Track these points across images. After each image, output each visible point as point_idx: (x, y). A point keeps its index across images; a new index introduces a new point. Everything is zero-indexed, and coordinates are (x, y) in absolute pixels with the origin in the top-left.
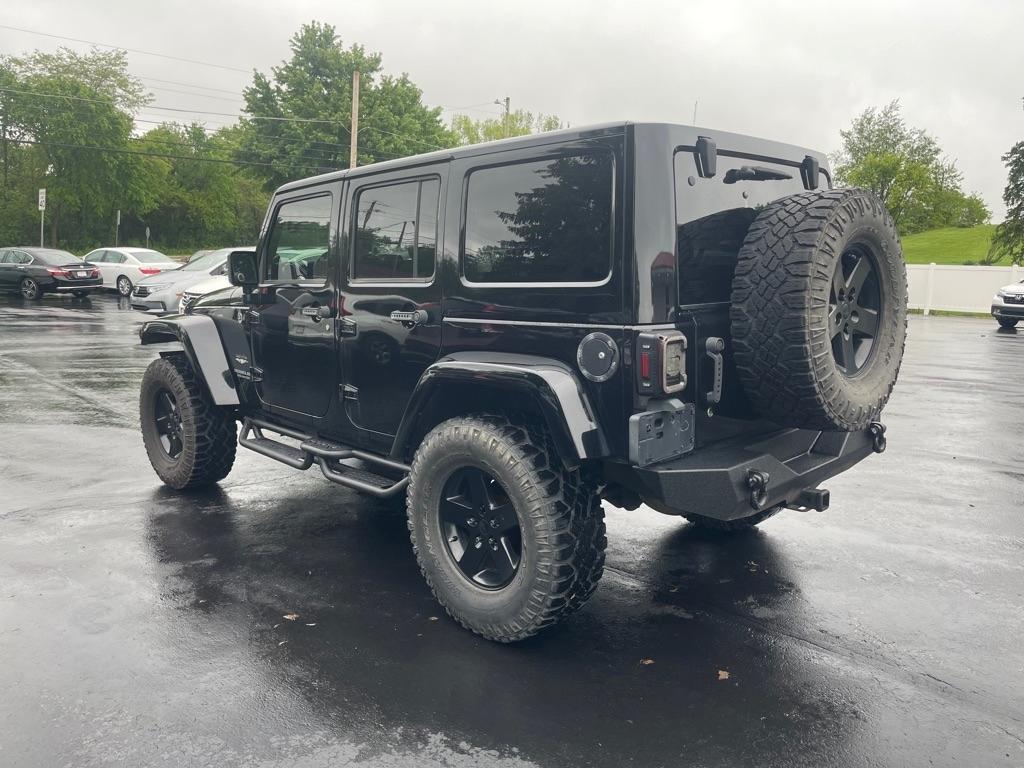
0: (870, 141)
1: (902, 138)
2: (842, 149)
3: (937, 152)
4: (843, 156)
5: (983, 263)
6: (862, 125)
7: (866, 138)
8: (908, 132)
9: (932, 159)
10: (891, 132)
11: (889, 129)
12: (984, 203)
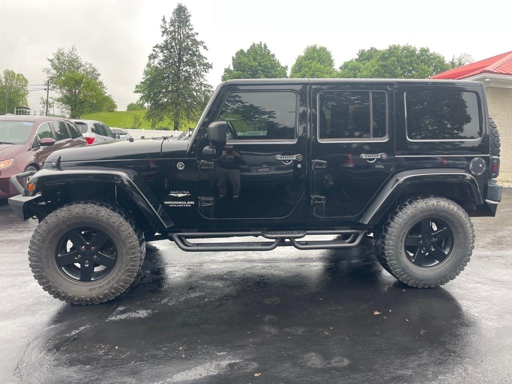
0: (65, 65)
1: (81, 66)
2: (50, 67)
3: (99, 75)
4: (51, 71)
5: (132, 128)
6: (58, 56)
7: (62, 63)
8: (84, 63)
9: (98, 78)
10: (75, 62)
11: (74, 60)
12: (115, 101)
